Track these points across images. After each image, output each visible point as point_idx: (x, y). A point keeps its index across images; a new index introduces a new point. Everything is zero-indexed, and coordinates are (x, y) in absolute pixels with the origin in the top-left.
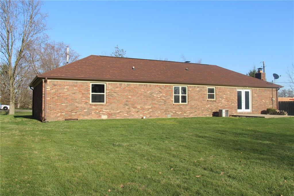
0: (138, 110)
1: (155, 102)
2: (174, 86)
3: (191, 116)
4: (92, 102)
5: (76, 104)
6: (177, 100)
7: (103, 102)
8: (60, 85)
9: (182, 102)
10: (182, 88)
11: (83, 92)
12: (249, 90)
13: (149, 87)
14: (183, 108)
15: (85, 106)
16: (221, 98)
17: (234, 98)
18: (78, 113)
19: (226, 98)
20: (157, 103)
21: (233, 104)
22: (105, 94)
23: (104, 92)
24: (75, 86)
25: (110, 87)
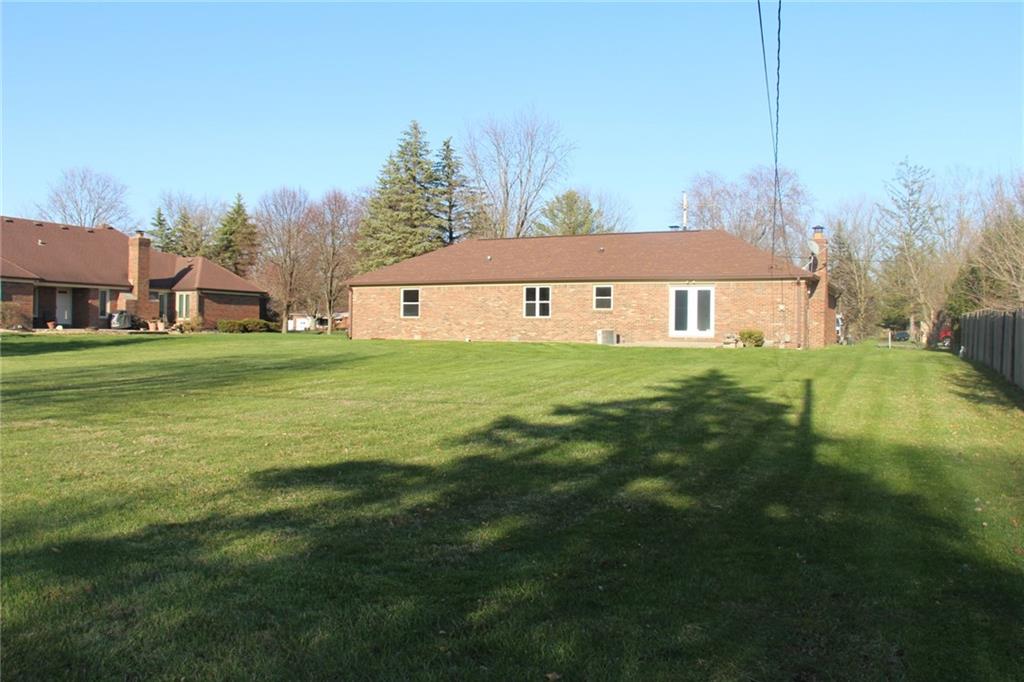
1: (490, 315)
2: (525, 287)
3: (557, 340)
4: (405, 315)
5: (384, 319)
6: (530, 311)
7: (417, 315)
8: (366, 294)
9: (541, 314)
10: (541, 290)
11: (392, 301)
12: (711, 288)
14: (541, 325)
15: (394, 321)
16: (625, 306)
17: (659, 307)
18: (385, 331)
19: (639, 307)
20: (493, 316)
21: (656, 319)
22: (419, 303)
23: (418, 301)
24: (383, 294)
25: (425, 293)
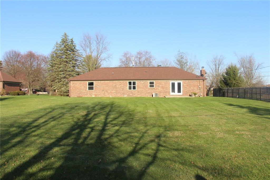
0: (109, 93)
1: (118, 89)
2: (128, 82)
3: (139, 96)
4: (89, 90)
5: (82, 91)
6: (130, 88)
7: (93, 90)
8: (75, 83)
9: (133, 89)
10: (133, 82)
11: (84, 86)
12: (181, 82)
14: (133, 92)
15: (85, 91)
16: (158, 87)
18: (82, 94)
19: (162, 87)
21: (167, 90)
22: (94, 86)
24: (81, 83)
25: (96, 83)
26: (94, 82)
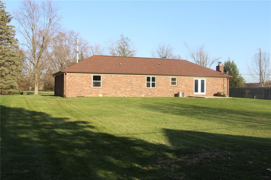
0: (122, 92)
1: (133, 86)
2: (146, 76)
3: (159, 96)
4: (94, 86)
5: (84, 88)
6: (148, 85)
7: (100, 86)
8: (74, 76)
9: (152, 87)
11: (88, 80)
12: (205, 79)
13: (129, 77)
14: (153, 90)
15: (89, 88)
16: (181, 84)
17: (191, 85)
18: (85, 93)
19: (185, 85)
20: (134, 87)
21: (190, 89)
22: (101, 81)
23: (100, 80)
24: (83, 77)
25: (104, 77)
26: (102, 75)
